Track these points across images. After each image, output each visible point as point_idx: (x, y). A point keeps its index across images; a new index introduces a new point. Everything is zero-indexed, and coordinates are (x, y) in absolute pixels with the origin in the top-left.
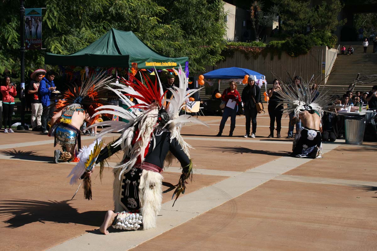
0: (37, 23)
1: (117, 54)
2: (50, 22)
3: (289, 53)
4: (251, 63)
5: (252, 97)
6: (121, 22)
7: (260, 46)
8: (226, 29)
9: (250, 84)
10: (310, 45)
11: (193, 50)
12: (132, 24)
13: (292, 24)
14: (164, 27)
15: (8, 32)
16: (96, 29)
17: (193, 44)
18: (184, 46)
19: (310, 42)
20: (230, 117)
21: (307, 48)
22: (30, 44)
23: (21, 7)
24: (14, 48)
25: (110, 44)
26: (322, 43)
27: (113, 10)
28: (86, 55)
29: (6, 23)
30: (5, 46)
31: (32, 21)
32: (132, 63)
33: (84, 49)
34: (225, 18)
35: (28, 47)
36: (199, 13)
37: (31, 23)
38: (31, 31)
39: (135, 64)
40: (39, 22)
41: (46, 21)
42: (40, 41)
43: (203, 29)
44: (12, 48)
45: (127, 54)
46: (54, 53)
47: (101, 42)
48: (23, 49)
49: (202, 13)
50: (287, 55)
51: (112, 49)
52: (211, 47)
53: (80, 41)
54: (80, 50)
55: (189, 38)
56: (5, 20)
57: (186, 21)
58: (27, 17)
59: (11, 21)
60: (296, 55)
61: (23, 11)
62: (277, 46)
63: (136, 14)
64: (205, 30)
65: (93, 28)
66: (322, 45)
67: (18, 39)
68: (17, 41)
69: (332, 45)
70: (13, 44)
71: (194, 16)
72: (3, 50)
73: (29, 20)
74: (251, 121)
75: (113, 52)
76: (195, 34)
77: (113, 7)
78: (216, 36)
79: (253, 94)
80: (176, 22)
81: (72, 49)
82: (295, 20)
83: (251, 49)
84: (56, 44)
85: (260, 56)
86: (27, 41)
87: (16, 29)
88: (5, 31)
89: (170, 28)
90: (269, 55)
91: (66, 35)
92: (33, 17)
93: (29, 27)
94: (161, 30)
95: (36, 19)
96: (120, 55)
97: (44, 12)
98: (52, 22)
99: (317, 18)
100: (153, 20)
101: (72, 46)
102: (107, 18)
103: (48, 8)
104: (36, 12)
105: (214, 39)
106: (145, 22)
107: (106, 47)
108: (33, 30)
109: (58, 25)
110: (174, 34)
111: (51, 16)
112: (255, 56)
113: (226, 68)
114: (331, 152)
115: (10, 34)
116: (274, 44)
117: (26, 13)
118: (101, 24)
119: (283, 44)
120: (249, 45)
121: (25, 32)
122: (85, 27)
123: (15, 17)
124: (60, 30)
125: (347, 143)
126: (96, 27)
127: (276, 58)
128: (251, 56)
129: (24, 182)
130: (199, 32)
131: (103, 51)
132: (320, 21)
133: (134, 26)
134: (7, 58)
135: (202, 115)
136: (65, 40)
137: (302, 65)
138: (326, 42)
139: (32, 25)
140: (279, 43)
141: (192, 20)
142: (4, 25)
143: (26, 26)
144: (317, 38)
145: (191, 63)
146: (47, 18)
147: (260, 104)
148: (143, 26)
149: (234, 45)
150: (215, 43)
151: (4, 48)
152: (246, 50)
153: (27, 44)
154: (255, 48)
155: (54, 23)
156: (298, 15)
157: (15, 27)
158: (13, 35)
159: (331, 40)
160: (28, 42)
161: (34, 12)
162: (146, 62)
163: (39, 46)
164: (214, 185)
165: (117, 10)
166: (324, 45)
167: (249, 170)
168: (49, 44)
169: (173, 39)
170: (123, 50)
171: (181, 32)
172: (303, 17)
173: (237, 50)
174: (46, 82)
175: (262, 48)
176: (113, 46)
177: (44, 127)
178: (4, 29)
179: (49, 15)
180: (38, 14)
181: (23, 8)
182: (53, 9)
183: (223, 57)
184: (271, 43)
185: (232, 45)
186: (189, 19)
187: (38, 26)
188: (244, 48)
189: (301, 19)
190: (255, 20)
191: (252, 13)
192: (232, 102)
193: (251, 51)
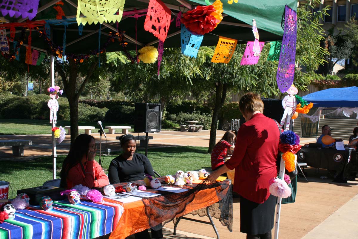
7: (335, 79)
83: (325, 82)
140: (356, 76)
152: (320, 83)
154: (330, 81)
175: (337, 81)
184: (348, 76)
188: (318, 81)
193: (326, 84)
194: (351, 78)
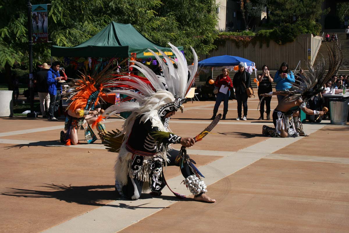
0: (43, 18)
1: (117, 45)
2: (55, 17)
3: (276, 41)
4: (242, 51)
5: (243, 82)
6: (120, 16)
7: (250, 35)
8: (218, 20)
9: (241, 71)
10: (296, 33)
11: (188, 40)
12: (131, 17)
13: (279, 14)
14: (160, 19)
15: (17, 28)
16: (97, 22)
17: (187, 35)
18: (179, 37)
19: (296, 30)
20: (223, 102)
21: (294, 36)
22: (37, 38)
23: (28, 3)
24: (23, 41)
25: (111, 35)
26: (307, 31)
27: (113, 4)
28: (89, 47)
29: (15, 19)
30: (15, 40)
31: (38, 16)
32: (132, 53)
33: (86, 41)
34: (216, 10)
35: (36, 40)
36: (192, 6)
37: (38, 19)
38: (38, 26)
39: (134, 54)
40: (45, 17)
41: (51, 16)
42: (46, 35)
43: (196, 21)
44: (21, 41)
45: (126, 45)
46: (59, 46)
47: (102, 34)
48: (30, 43)
49: (195, 6)
50: (275, 43)
51: (112, 40)
52: (205, 37)
53: (83, 34)
54: (84, 43)
55: (183, 29)
56: (14, 16)
57: (180, 13)
58: (34, 13)
59: (19, 17)
60: (284, 43)
61: (30, 7)
62: (265, 35)
63: (134, 8)
64: (199, 21)
65: (95, 22)
66: (307, 33)
67: (26, 33)
68: (25, 35)
69: (316, 32)
70: (22, 38)
71: (188, 9)
72: (13, 44)
73: (36, 15)
74: (242, 105)
75: (114, 44)
76: (189, 25)
77: (113, 2)
78: (209, 27)
79: (243, 80)
80: (172, 15)
81: (76, 42)
82: (282, 10)
83: (241, 38)
84: (61, 37)
85: (250, 45)
86: (34, 35)
87: (24, 24)
88: (14, 26)
89: (165, 20)
90: (258, 44)
91: (70, 29)
92: (39, 12)
93: (36, 22)
94: (158, 22)
95: (42, 14)
96: (120, 46)
97: (49, 8)
98: (57, 17)
99: (302, 8)
100: (150, 13)
101: (75, 39)
102: (108, 12)
103: (53, 4)
104: (42, 8)
105: (206, 30)
106: (143, 15)
107: (107, 39)
108: (40, 24)
109: (63, 19)
110: (170, 25)
111: (56, 11)
112: (246, 44)
113: (218, 56)
114: (317, 132)
115: (19, 29)
116: (262, 33)
117: (33, 10)
118: (102, 18)
119: (271, 33)
120: (239, 35)
121: (32, 27)
122: (88, 21)
123: (23, 12)
124: (65, 24)
125: (332, 123)
126: (97, 21)
127: (264, 46)
128: (242, 45)
129: (34, 165)
130: (193, 23)
131: (105, 43)
132: (306, 11)
133: (133, 19)
134: (16, 51)
135: (197, 100)
136: (69, 33)
137: (289, 52)
138: (311, 30)
139: (38, 20)
140: (267, 32)
141: (186, 12)
142: (13, 21)
143: (33, 22)
144: (303, 27)
145: (186, 52)
146: (52, 13)
147: (250, 89)
148: (140, 19)
149: (226, 35)
150: (207, 33)
151: (14, 42)
152: (237, 39)
153: (34, 38)
154: (245, 37)
155: (59, 18)
156: (285, 6)
157: (23, 23)
158: (22, 29)
159: (315, 28)
160: (36, 36)
161: (40, 8)
162: (144, 52)
163: (46, 39)
164: (209, 164)
165: (116, 5)
166: (309, 33)
167: (242, 150)
168: (55, 37)
169: (169, 30)
170: (122, 42)
171: (176, 23)
172: (289, 7)
173: (229, 39)
174: (53, 72)
175: (252, 37)
176: (113, 38)
177: (51, 114)
178: (13, 25)
179: (54, 10)
180: (44, 9)
181: (30, 5)
182: (58, 4)
183: (215, 46)
184: (260, 32)
185: (223, 35)
186: (183, 11)
187: (44, 21)
188: (235, 37)
189: (287, 10)
190: (244, 11)
191: (241, 4)
192: (225, 87)
193: (241, 40)
194: (263, 34)
